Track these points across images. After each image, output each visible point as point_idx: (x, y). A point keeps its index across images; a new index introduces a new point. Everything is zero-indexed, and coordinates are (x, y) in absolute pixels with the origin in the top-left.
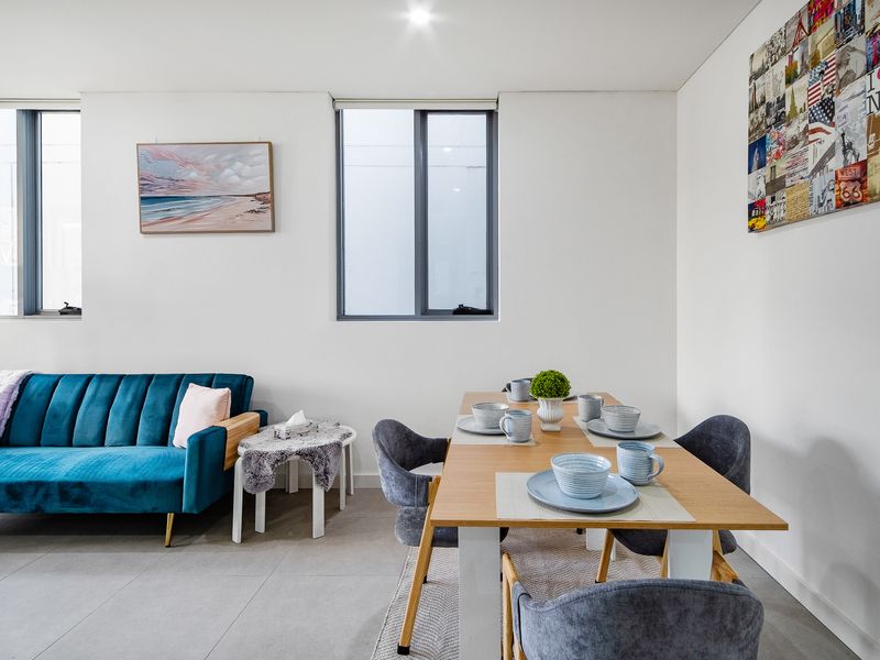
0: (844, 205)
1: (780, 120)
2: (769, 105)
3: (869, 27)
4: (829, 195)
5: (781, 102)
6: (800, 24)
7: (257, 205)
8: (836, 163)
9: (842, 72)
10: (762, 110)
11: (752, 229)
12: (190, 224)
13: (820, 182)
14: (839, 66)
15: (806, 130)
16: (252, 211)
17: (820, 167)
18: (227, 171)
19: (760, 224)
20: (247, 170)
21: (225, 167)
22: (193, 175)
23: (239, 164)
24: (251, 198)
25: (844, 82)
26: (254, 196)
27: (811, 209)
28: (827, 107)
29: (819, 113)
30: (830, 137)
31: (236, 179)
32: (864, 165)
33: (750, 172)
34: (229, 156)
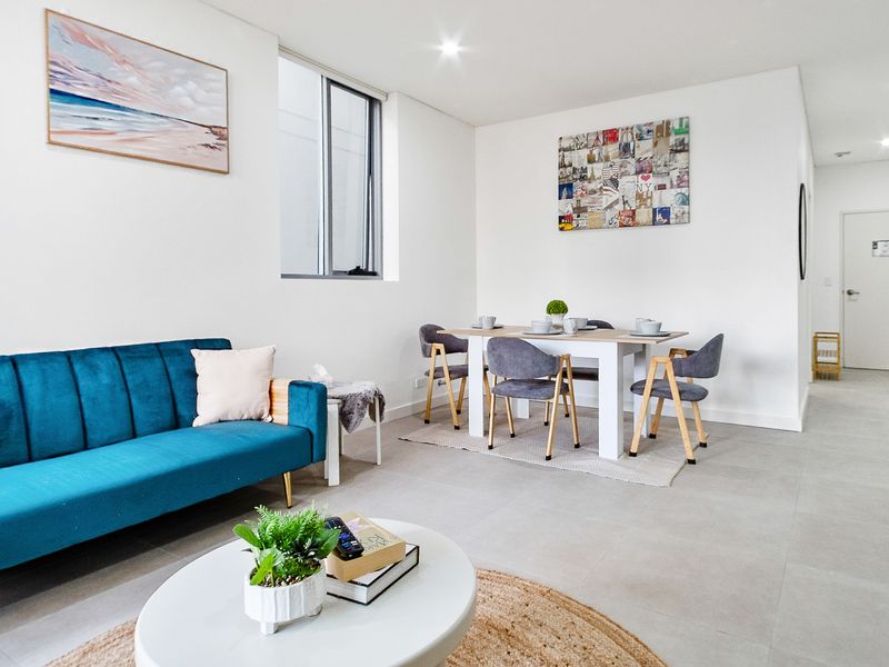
0: (622, 226)
1: (583, 178)
2: (575, 169)
3: (637, 157)
4: (615, 220)
5: (585, 170)
6: (598, 138)
7: (212, 140)
8: (619, 207)
9: (623, 170)
10: (570, 169)
11: (562, 229)
12: (128, 145)
13: (609, 214)
14: (621, 166)
15: (601, 188)
16: (207, 145)
17: (610, 207)
18: (178, 89)
19: (569, 227)
20: (201, 95)
21: (176, 83)
22: (133, 80)
23: (192, 85)
24: (207, 130)
25: (623, 174)
26: (210, 127)
27: (605, 225)
28: (615, 182)
29: (609, 183)
30: (616, 195)
31: (188, 101)
32: (634, 211)
33: (560, 198)
34: (179, 71)
